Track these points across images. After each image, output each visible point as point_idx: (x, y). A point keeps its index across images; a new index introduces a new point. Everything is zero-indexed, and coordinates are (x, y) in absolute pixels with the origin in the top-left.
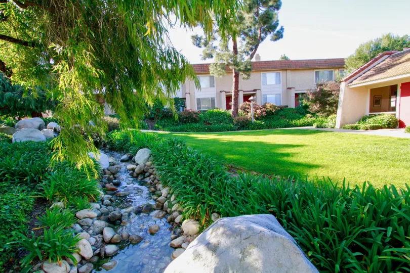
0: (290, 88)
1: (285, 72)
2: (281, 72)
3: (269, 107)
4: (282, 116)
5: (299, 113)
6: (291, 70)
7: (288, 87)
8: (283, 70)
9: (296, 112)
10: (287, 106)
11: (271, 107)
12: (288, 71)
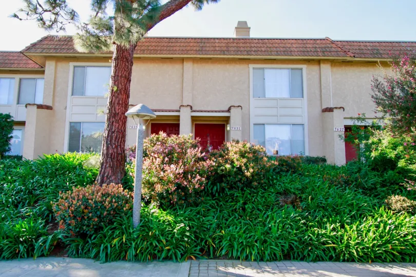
0: (330, 110)
1: (315, 68)
2: (304, 67)
3: (233, 155)
4: (286, 193)
5: (358, 186)
6: (334, 63)
7: (324, 107)
8: (308, 61)
9: (347, 183)
10: (324, 160)
11: (243, 155)
12: (322, 65)
